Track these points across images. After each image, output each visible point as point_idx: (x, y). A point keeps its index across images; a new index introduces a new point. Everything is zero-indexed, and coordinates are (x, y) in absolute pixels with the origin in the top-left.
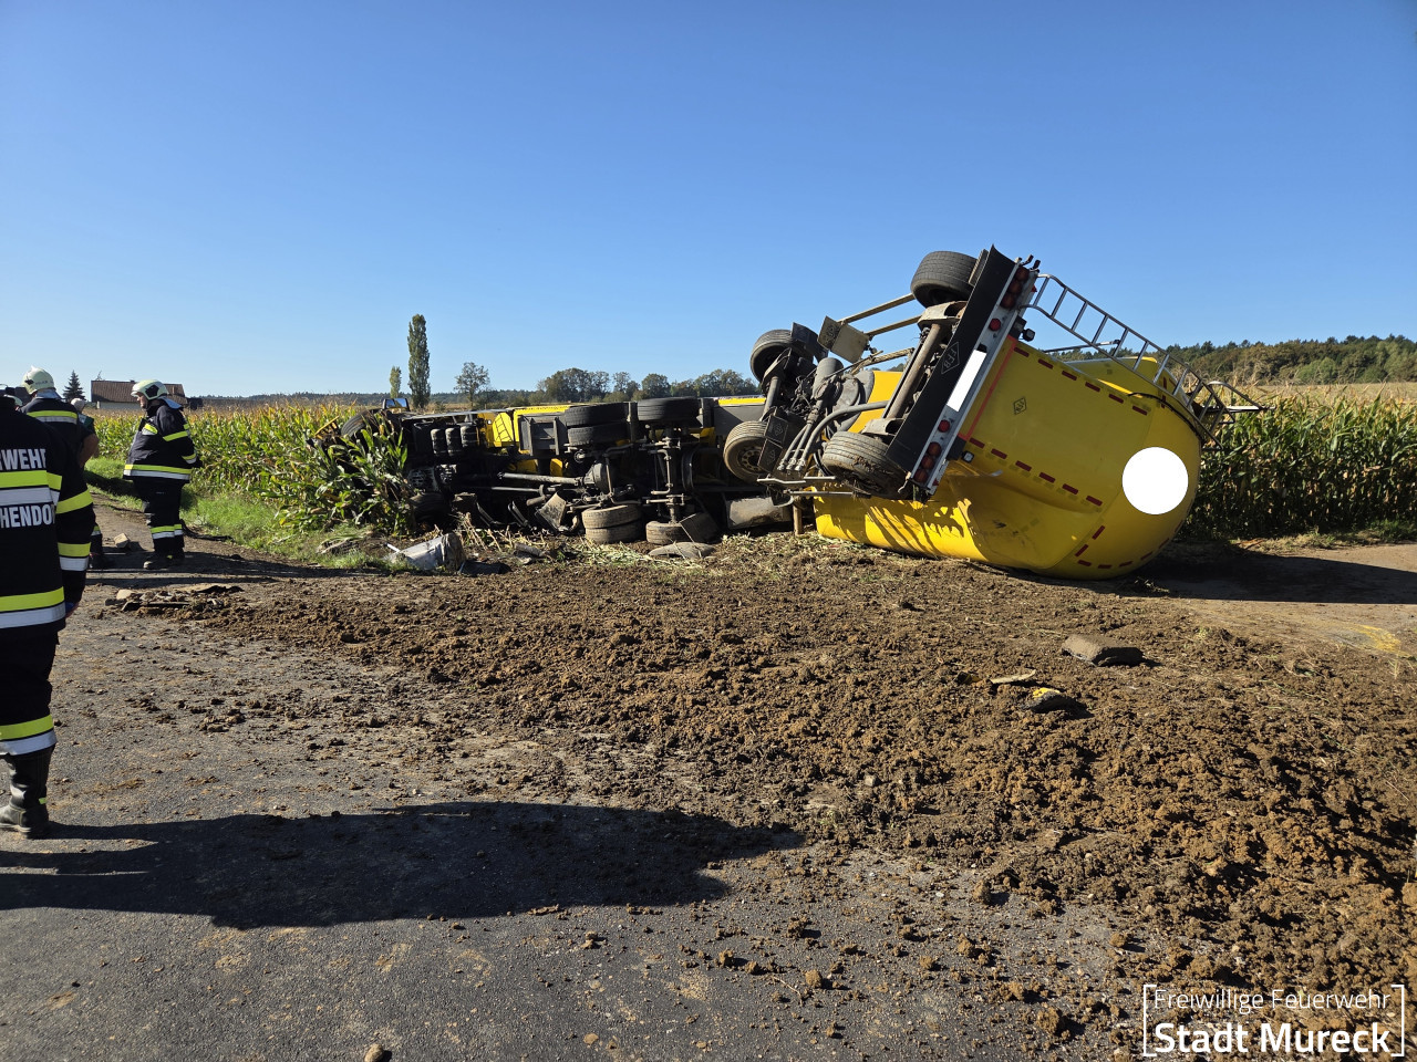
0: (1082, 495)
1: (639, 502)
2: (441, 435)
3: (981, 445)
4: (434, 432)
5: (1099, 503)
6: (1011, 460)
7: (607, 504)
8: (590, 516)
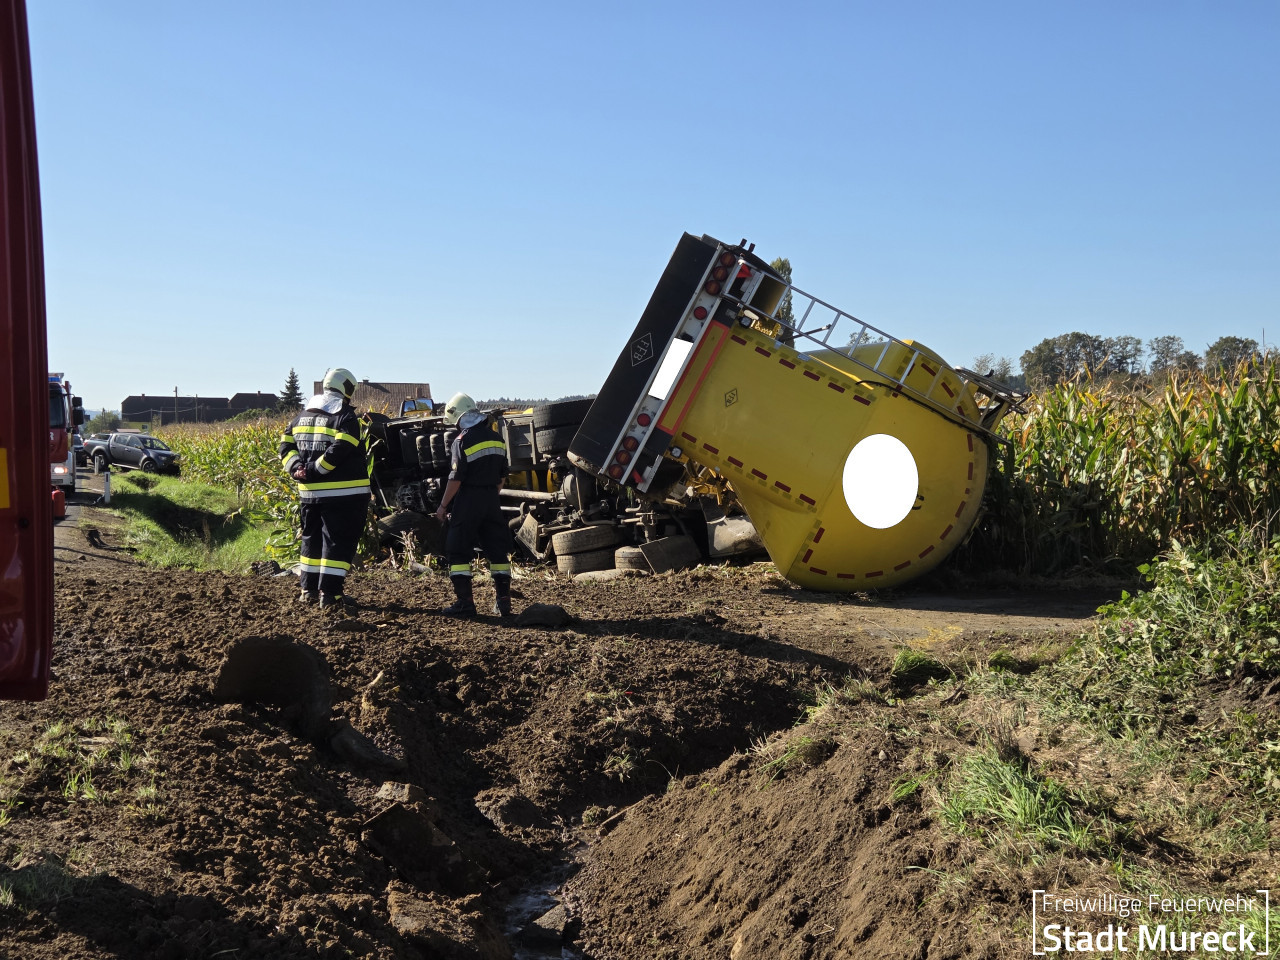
0: (795, 494)
1: (612, 522)
2: (425, 442)
3: (693, 440)
4: (419, 438)
5: (812, 502)
6: (723, 456)
7: (578, 524)
8: (558, 541)
